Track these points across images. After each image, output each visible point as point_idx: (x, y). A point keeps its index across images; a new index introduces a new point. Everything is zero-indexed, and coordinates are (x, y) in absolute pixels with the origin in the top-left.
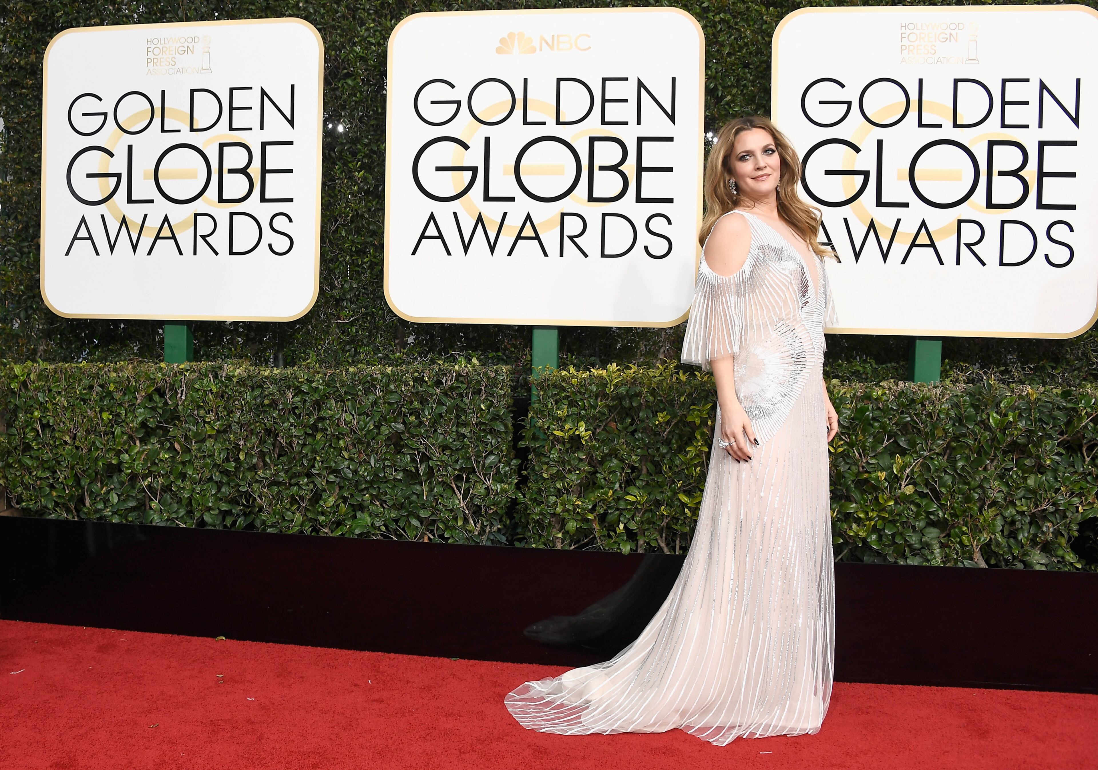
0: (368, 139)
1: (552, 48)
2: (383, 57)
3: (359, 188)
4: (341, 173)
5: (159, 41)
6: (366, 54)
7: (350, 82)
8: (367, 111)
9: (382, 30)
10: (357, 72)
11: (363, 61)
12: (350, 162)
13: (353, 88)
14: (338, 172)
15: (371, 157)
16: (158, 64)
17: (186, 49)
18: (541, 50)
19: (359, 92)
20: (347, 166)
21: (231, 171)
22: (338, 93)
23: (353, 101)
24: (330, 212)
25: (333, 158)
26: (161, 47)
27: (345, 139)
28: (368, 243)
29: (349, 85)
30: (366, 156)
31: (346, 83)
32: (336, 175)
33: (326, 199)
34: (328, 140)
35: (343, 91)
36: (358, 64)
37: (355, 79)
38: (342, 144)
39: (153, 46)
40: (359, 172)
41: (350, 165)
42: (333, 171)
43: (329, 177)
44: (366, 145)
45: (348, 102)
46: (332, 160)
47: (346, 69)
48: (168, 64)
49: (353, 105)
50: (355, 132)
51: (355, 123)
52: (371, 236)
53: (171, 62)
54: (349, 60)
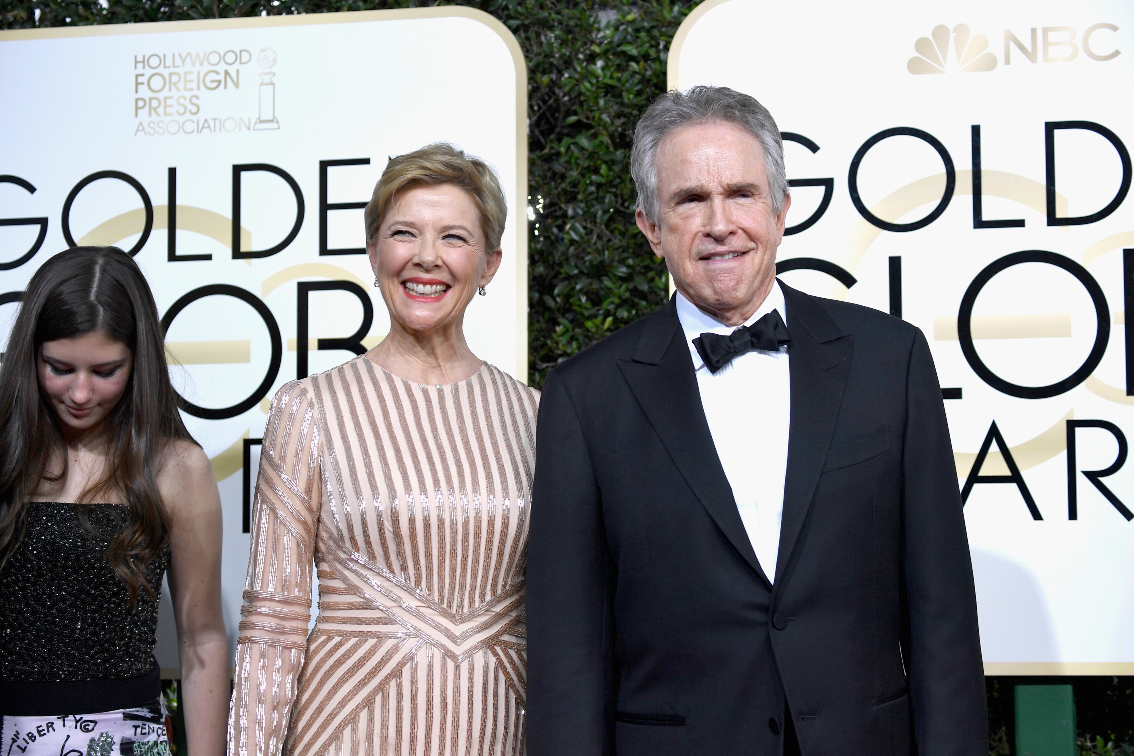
0: (628, 266)
1: (1031, 56)
2: (656, 86)
4: (570, 342)
5: (162, 60)
6: (619, 80)
7: (584, 142)
8: (622, 205)
9: (653, 27)
10: (600, 119)
11: (614, 96)
12: (589, 318)
13: (592, 155)
14: (563, 340)
15: (634, 306)
16: (161, 110)
17: (221, 77)
18: (1007, 62)
19: (606, 162)
20: (581, 325)
21: (325, 344)
22: (558, 167)
23: (592, 183)
25: (549, 309)
26: (166, 72)
27: (576, 266)
29: (582, 149)
30: (624, 303)
31: (576, 144)
32: (557, 348)
34: (540, 269)
35: (568, 162)
36: (602, 102)
37: (595, 136)
38: (569, 277)
39: (148, 72)
41: (589, 324)
42: (552, 339)
43: (543, 352)
44: (624, 280)
45: (581, 187)
46: (547, 315)
47: (575, 113)
48: (182, 110)
49: (592, 193)
50: (597, 251)
51: (596, 231)
53: (190, 107)
54: (580, 94)
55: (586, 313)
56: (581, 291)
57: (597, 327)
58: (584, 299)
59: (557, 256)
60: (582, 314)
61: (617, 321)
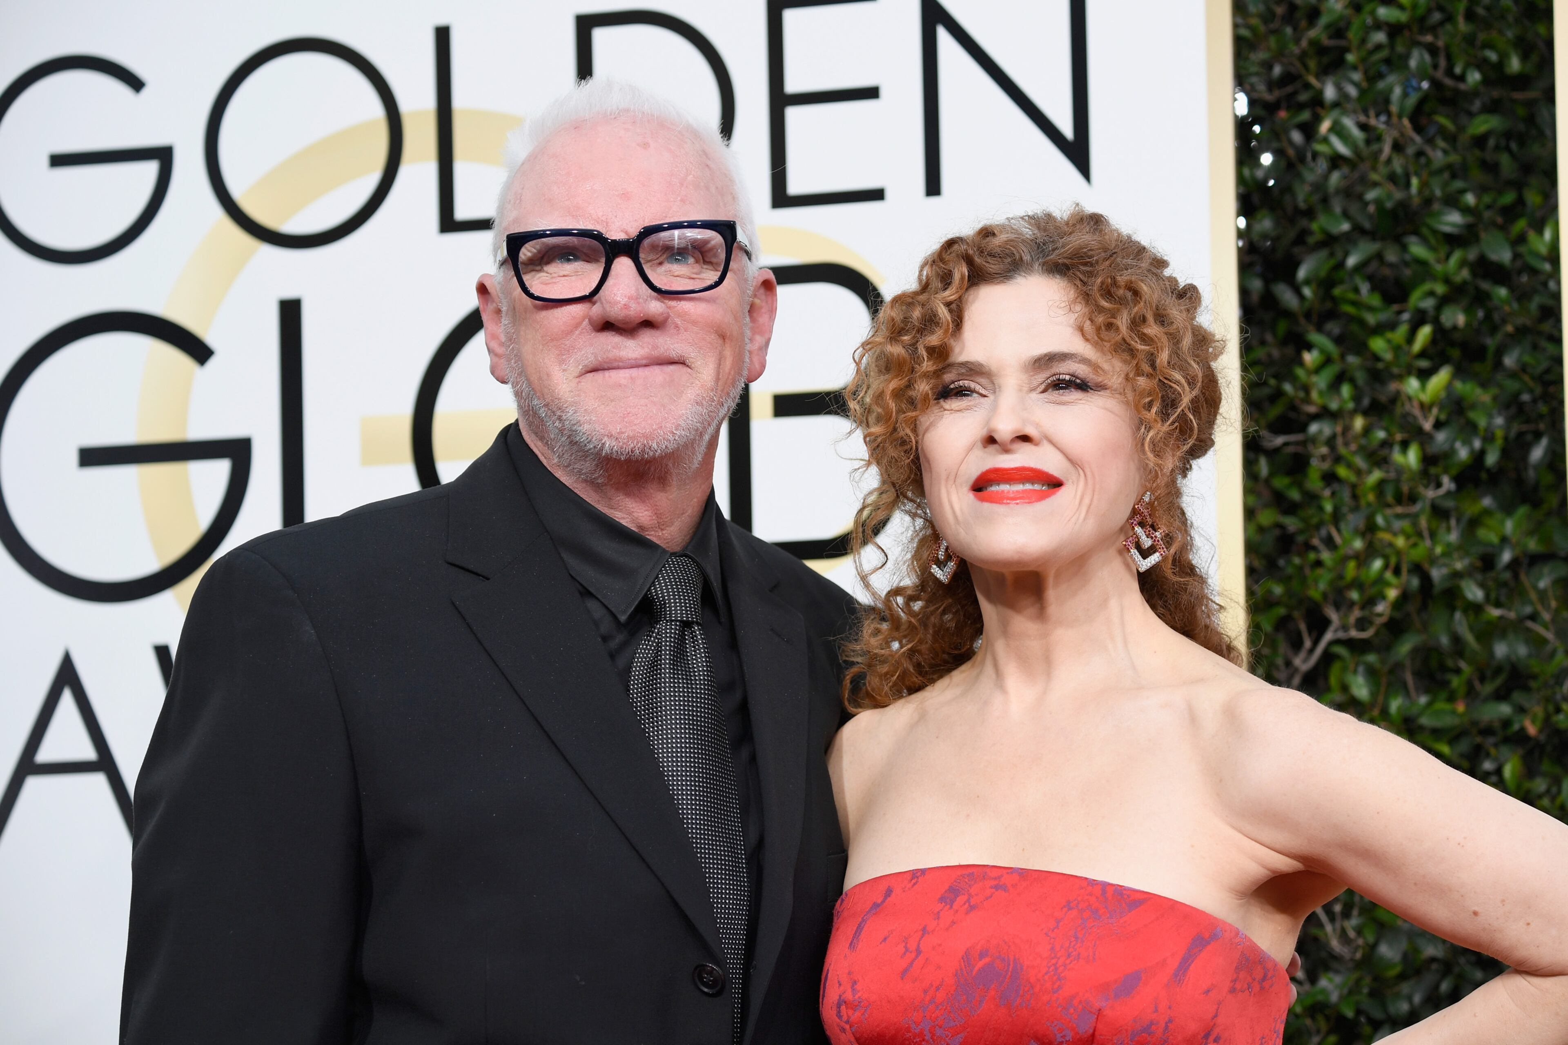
0: (1466, 210)
3: (1429, 460)
4: (1335, 385)
8: (1450, 72)
12: (1379, 330)
14: (1321, 381)
15: (1481, 298)
20: (1361, 348)
21: (790, 405)
23: (1378, 25)
24: (1286, 580)
27: (1346, 215)
28: (1487, 731)
30: (1456, 293)
32: (1307, 400)
33: (1267, 517)
38: (1329, 241)
40: (1424, 375)
41: (1378, 344)
42: (1294, 380)
43: (1275, 411)
44: (1453, 241)
45: (1353, 35)
46: (1282, 327)
49: (1378, 47)
50: (1392, 178)
51: (1390, 133)
52: (1501, 696)
55: (1371, 319)
56: (1359, 268)
57: (1397, 349)
58: (1364, 288)
59: (1302, 194)
60: (1362, 322)
61: (1441, 334)
